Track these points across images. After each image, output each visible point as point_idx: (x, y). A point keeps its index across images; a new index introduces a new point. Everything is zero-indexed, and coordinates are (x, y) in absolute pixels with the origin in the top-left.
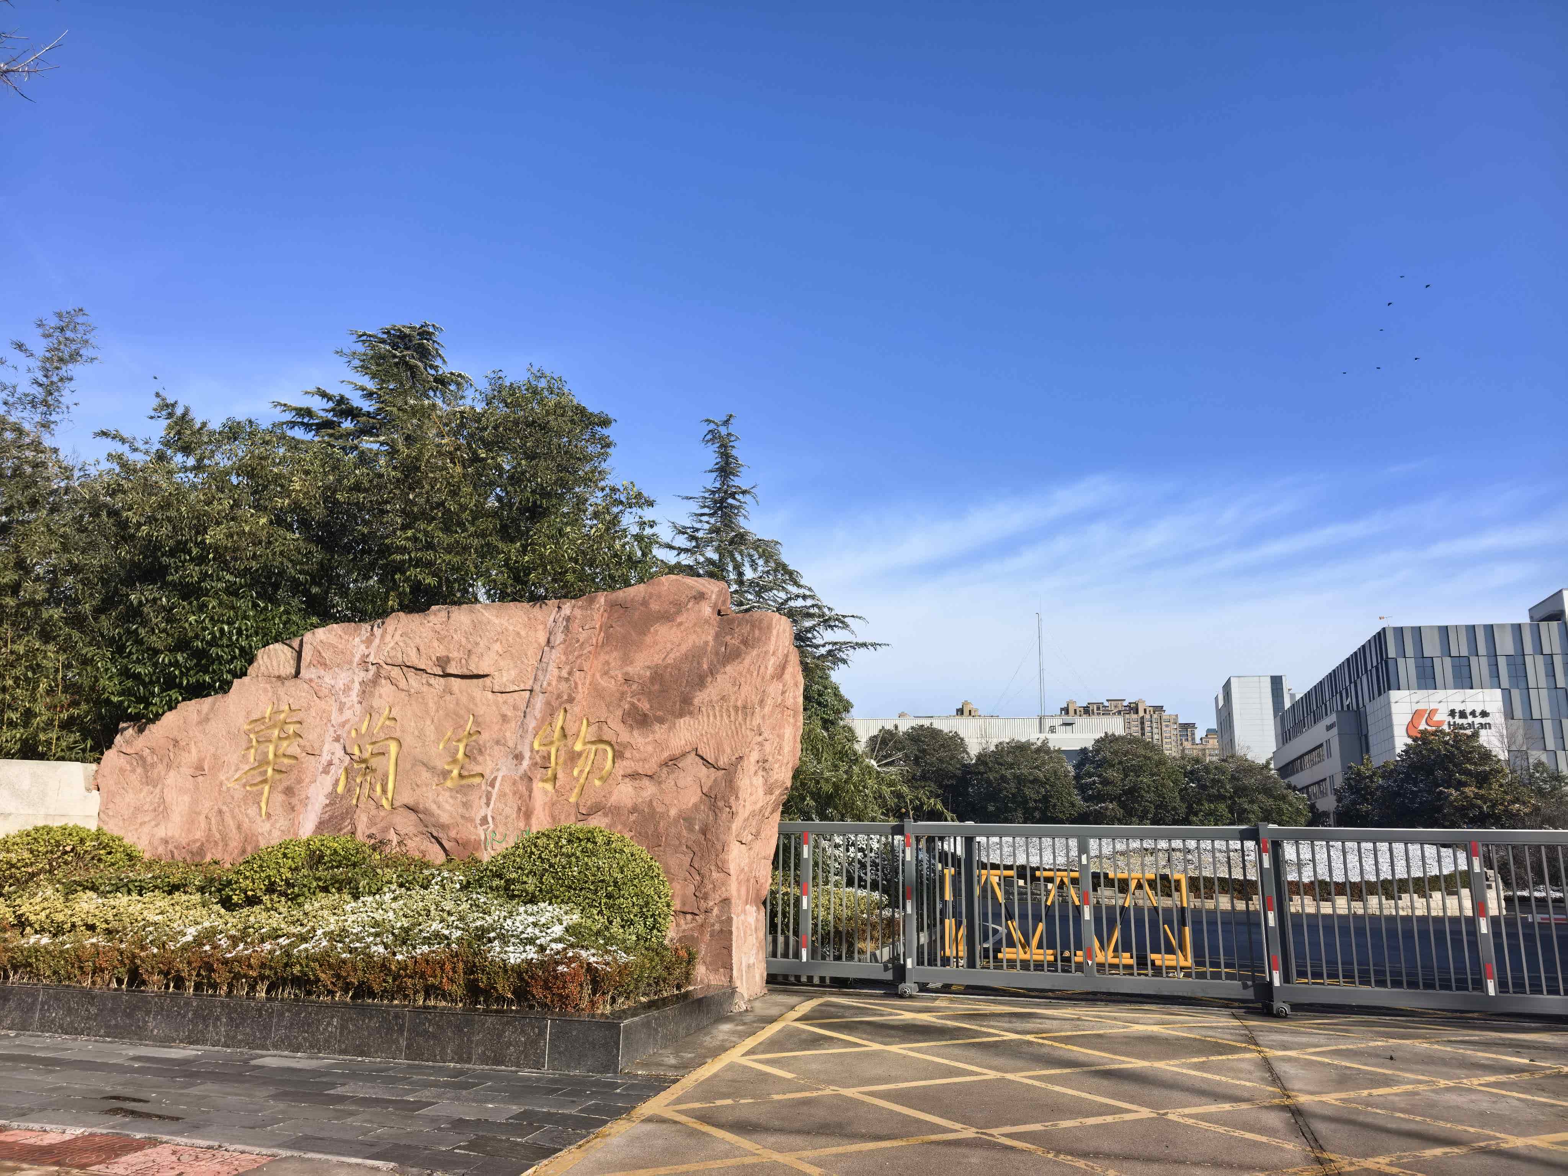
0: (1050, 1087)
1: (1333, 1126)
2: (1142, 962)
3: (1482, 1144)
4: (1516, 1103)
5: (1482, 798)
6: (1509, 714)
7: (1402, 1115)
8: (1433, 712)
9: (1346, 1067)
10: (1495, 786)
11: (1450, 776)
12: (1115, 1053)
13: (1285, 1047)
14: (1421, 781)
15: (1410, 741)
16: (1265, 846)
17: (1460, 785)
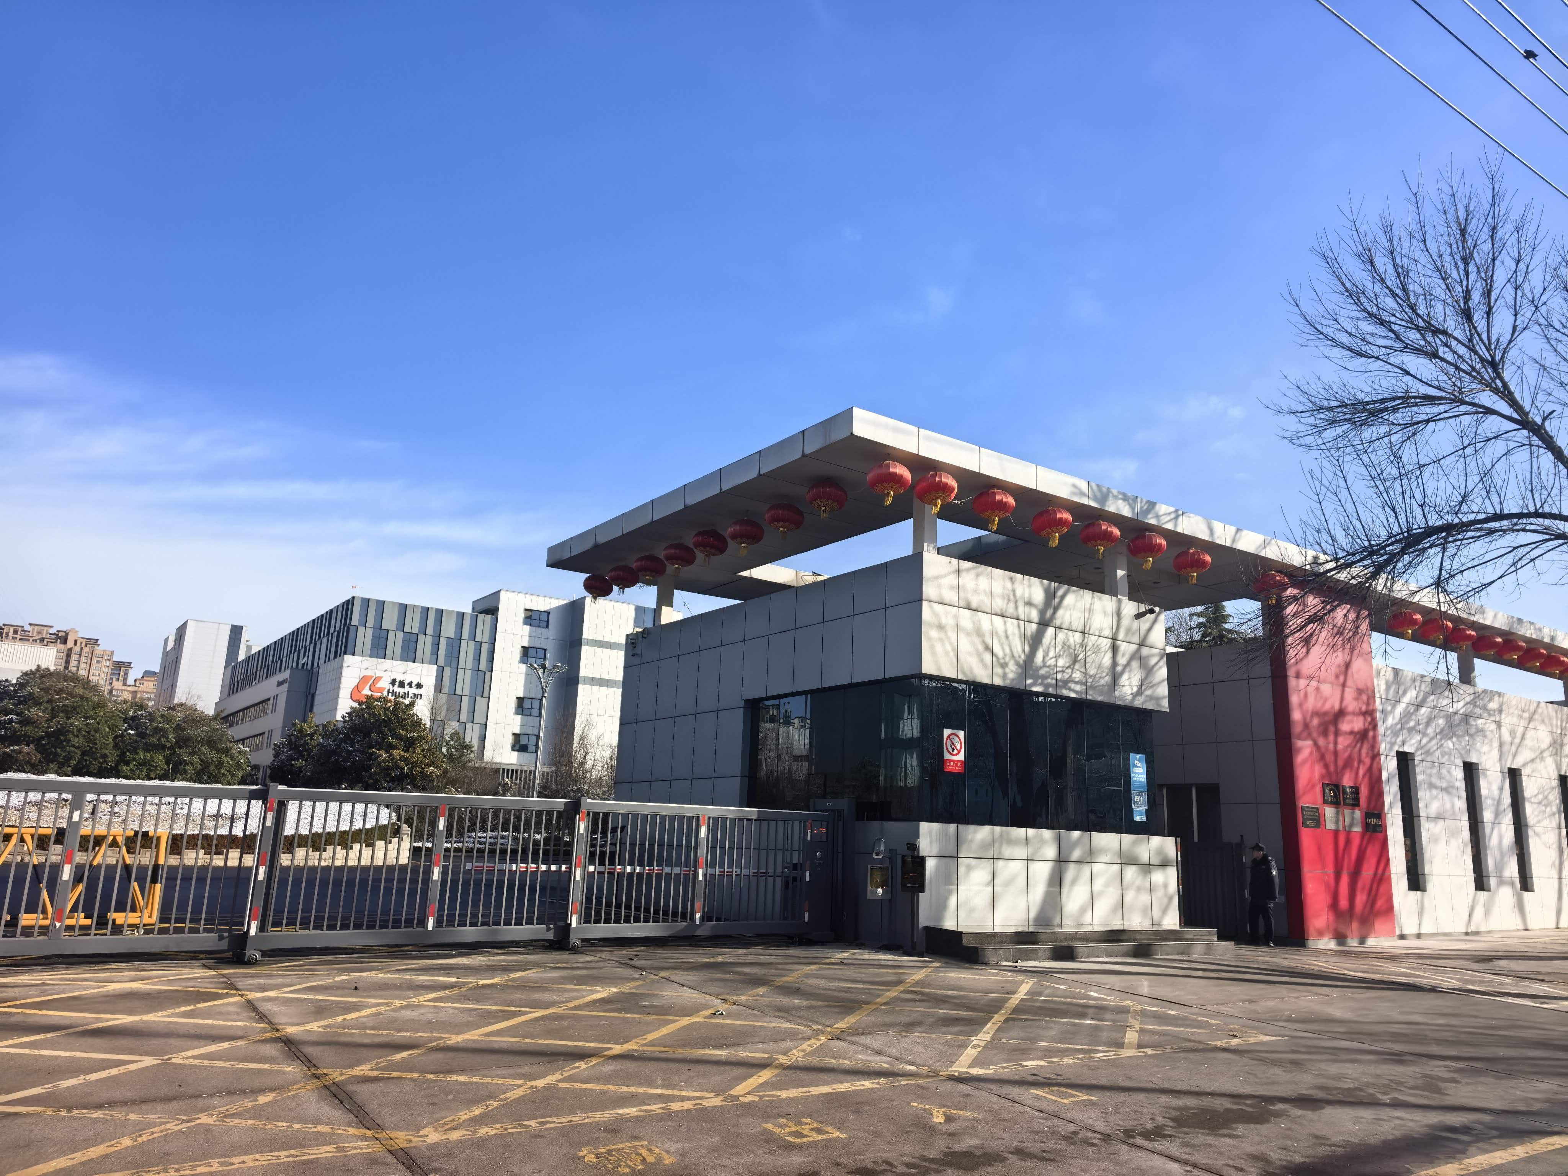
0: (37, 1052)
1: (321, 1048)
2: (102, 922)
3: (434, 1044)
4: (452, 1011)
5: (406, 760)
6: (438, 688)
7: (372, 1032)
8: (379, 679)
9: (320, 1000)
10: (418, 751)
11: (384, 739)
12: (99, 1013)
13: (263, 989)
14: (358, 742)
15: (356, 705)
16: (272, 805)
17: (390, 747)
